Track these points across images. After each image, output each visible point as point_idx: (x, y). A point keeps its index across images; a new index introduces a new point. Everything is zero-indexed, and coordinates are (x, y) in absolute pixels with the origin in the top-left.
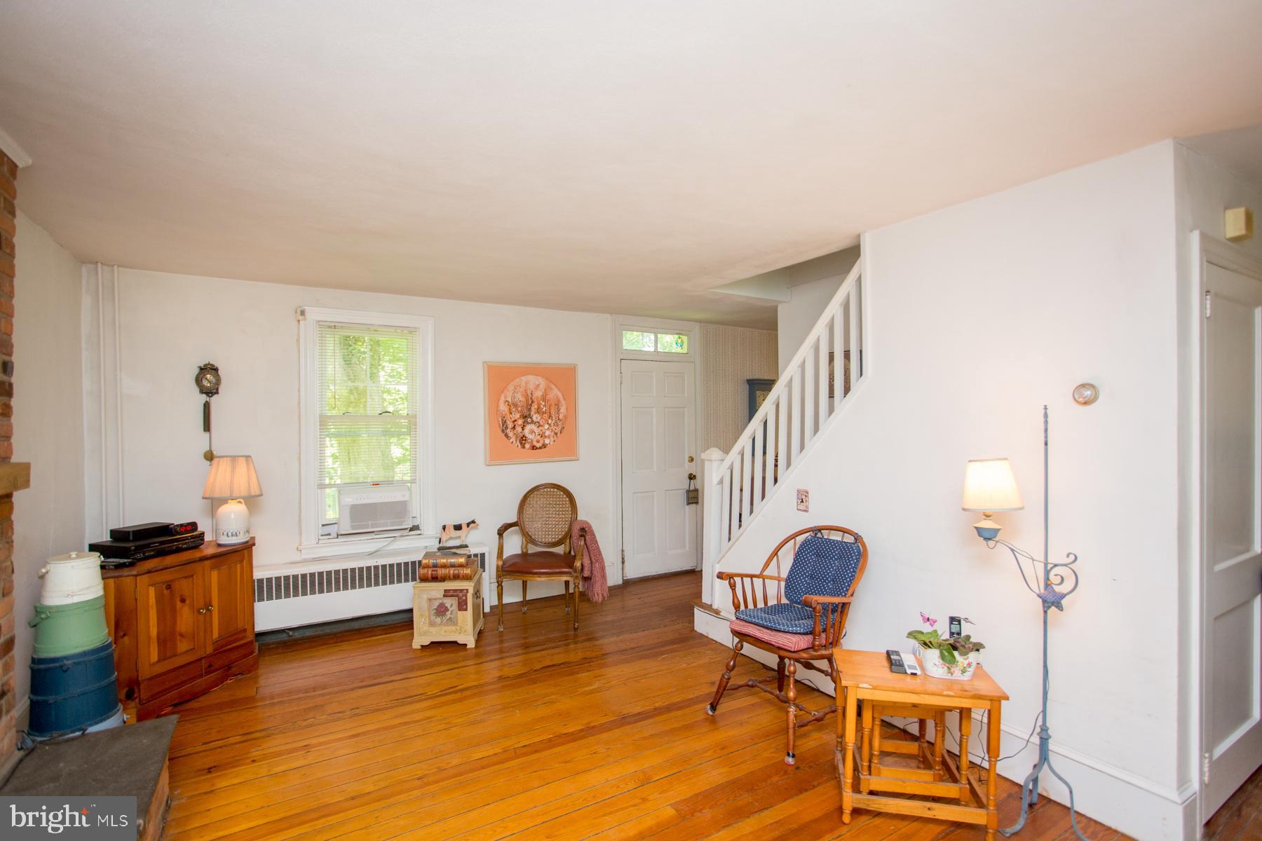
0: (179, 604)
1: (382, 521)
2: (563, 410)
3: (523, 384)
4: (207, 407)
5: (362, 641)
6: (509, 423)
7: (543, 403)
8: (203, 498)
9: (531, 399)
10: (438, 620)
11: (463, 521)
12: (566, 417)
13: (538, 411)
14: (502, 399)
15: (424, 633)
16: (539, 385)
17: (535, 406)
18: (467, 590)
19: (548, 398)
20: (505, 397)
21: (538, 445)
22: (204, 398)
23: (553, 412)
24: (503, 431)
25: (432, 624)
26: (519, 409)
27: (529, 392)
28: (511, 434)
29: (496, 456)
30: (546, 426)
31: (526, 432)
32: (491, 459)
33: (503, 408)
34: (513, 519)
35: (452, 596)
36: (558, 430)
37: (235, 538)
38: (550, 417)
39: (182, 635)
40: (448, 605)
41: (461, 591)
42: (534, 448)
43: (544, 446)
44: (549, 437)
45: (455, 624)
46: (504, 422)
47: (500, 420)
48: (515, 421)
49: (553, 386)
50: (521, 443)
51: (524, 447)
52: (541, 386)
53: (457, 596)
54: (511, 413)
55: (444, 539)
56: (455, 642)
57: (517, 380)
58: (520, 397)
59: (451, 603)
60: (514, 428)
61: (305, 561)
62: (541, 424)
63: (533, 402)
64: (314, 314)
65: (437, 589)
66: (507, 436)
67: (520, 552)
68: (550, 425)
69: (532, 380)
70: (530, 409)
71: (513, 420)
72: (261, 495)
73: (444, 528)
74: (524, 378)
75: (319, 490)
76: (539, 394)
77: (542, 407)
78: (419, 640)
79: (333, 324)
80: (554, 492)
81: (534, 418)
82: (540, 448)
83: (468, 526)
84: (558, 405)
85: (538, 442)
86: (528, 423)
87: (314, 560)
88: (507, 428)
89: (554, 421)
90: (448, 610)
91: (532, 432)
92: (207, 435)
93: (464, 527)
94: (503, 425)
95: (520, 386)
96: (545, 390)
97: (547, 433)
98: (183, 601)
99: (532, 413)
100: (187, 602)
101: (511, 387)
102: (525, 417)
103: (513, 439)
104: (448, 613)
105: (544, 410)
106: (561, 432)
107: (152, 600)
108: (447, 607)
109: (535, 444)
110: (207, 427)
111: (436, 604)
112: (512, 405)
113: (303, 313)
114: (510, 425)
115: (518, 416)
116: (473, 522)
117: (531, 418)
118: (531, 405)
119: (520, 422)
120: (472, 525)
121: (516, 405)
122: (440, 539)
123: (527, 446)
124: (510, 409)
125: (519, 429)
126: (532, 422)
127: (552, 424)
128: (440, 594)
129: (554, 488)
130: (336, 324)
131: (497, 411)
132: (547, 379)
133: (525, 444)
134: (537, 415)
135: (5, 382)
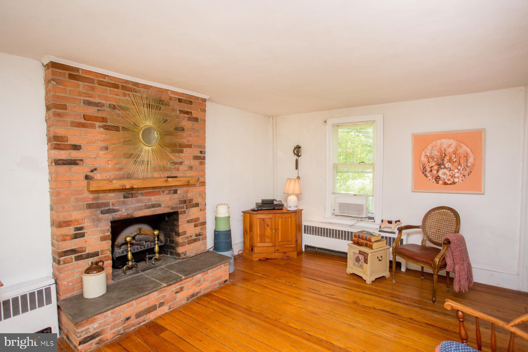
0: (266, 227)
1: (352, 212)
2: (471, 160)
3: (438, 144)
4: (297, 161)
6: (427, 168)
7: (454, 156)
9: (445, 153)
10: (356, 264)
11: (394, 219)
12: (473, 165)
13: (450, 161)
14: (423, 154)
15: (352, 268)
16: (450, 145)
17: (447, 158)
18: (368, 254)
19: (458, 152)
20: (426, 153)
21: (449, 182)
23: (462, 161)
24: (423, 173)
25: (354, 265)
26: (435, 160)
27: (443, 150)
28: (429, 175)
29: (417, 187)
30: (456, 171)
31: (440, 174)
32: (415, 189)
33: (424, 159)
34: (420, 223)
35: (362, 254)
36: (466, 173)
38: (459, 164)
39: (267, 237)
40: (360, 258)
41: (366, 253)
42: (445, 184)
43: (454, 183)
44: (458, 177)
45: (362, 268)
46: (424, 168)
47: (421, 166)
48: (432, 167)
49: (463, 145)
50: (436, 180)
51: (438, 183)
52: (453, 145)
53: (364, 255)
54: (429, 162)
55: (382, 226)
56: (362, 277)
57: (434, 142)
58: (436, 153)
59: (361, 257)
60: (431, 171)
61: (326, 223)
62: (452, 169)
63: (445, 155)
64: (330, 122)
65: (357, 249)
66: (426, 176)
68: (459, 170)
69: (445, 142)
70: (444, 160)
71: (430, 166)
73: (382, 221)
74: (439, 141)
75: (333, 195)
76: (451, 150)
77: (453, 158)
78: (349, 270)
79: (337, 125)
80: (448, 212)
81: (447, 165)
82: (451, 184)
83: (396, 223)
84: (466, 157)
85: (449, 180)
86: (442, 168)
87: (330, 223)
88: (426, 171)
89: (462, 168)
90: (360, 261)
91: (444, 174)
92: (297, 171)
93: (394, 222)
94: (423, 169)
95: (436, 146)
96: (456, 148)
97: (457, 175)
98: (268, 226)
99: (445, 162)
101: (430, 147)
102: (439, 165)
103: (430, 178)
104: (360, 262)
105: (454, 160)
106: (469, 175)
107: (258, 223)
108: (360, 259)
109: (446, 181)
110: (297, 168)
111: (356, 256)
112: (430, 158)
113: (325, 122)
114: (428, 169)
115: (434, 164)
116: (399, 221)
117: (444, 165)
118: (444, 157)
119: (436, 168)
120: (398, 223)
121: (433, 158)
122: (380, 226)
123: (440, 182)
124: (428, 160)
125: (435, 172)
126: (445, 168)
127: (461, 170)
128: (357, 252)
129: (448, 210)
130: (339, 124)
131: (419, 161)
132: (457, 140)
133: (439, 181)
134: (448, 164)
135: (201, 156)
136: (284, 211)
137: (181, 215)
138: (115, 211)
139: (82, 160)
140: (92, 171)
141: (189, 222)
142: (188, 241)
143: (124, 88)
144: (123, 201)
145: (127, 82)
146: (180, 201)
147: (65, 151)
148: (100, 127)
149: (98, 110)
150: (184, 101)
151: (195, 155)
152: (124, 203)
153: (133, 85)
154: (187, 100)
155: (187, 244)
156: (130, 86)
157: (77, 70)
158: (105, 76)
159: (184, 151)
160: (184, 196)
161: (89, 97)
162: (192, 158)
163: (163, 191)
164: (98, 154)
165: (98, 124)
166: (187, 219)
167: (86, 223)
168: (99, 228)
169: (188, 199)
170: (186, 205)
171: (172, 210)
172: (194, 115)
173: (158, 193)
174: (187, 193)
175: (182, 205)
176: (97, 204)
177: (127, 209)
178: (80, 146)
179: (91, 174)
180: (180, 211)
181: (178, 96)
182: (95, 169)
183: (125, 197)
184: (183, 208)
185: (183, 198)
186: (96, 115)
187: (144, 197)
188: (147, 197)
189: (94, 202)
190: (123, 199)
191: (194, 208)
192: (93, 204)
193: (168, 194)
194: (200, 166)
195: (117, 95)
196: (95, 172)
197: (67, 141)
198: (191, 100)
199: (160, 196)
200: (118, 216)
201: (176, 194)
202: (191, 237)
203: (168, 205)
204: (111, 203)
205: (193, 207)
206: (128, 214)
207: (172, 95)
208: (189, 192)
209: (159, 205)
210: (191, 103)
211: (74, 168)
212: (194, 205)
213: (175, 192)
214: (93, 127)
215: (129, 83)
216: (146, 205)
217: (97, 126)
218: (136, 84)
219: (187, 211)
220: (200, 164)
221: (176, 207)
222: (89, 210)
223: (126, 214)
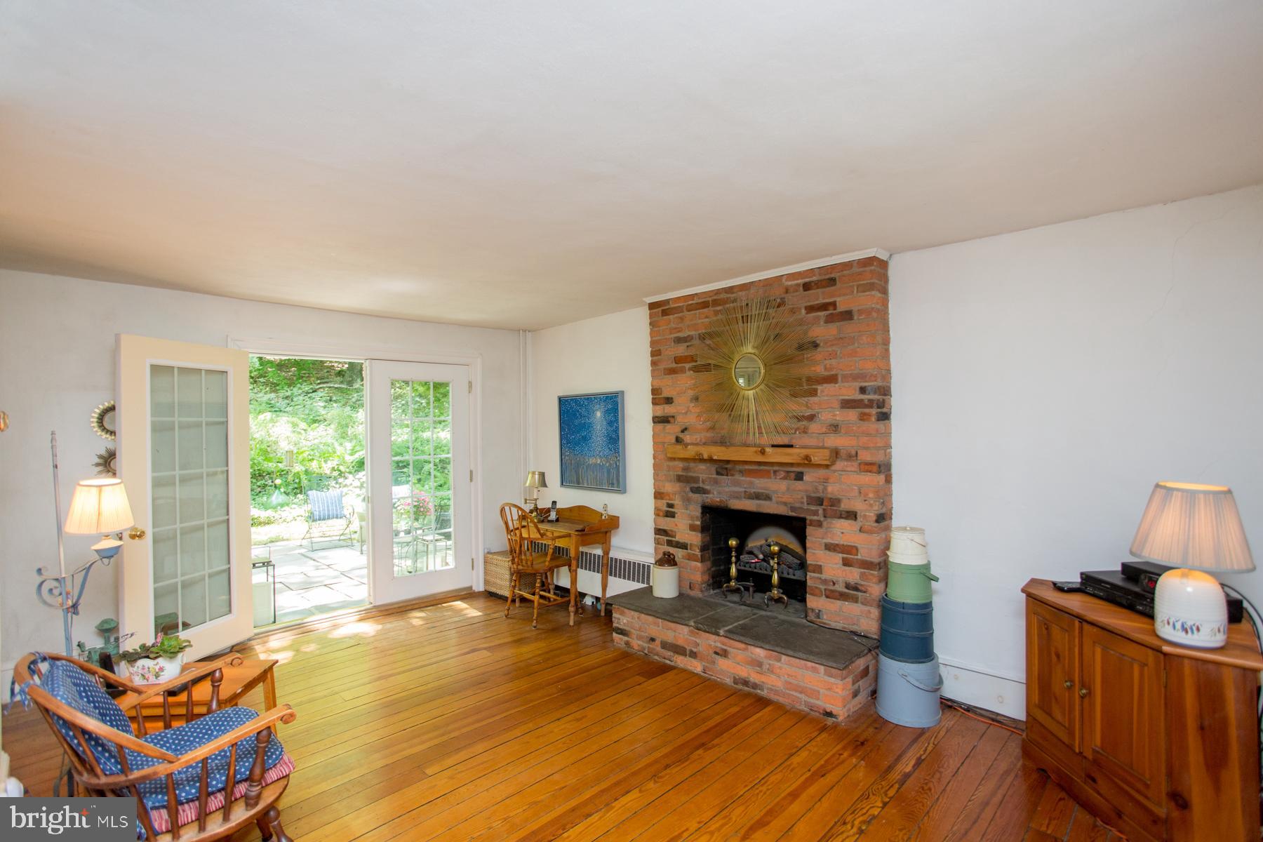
98: (1057, 656)
100: (1062, 661)
135: (862, 400)
137: (811, 527)
138: (705, 492)
139: (673, 417)
140: (683, 431)
141: (830, 547)
142: (825, 590)
143: (716, 303)
144: (714, 478)
145: (718, 292)
146: (809, 497)
147: (659, 406)
148: (690, 369)
149: (688, 346)
150: (816, 284)
151: (847, 398)
152: (716, 482)
153: (726, 293)
154: (821, 281)
155: (824, 596)
156: (723, 296)
157: (667, 302)
158: (692, 296)
159: (819, 391)
160: (816, 489)
161: (679, 332)
162: (837, 405)
163: (775, 472)
164: (688, 407)
165: (687, 366)
166: (825, 541)
167: (677, 502)
168: (688, 512)
169: (829, 496)
170: (824, 510)
171: (792, 511)
172: (841, 308)
173: (766, 474)
174: (825, 484)
175: (813, 508)
176: (686, 477)
177: (719, 493)
178: (672, 398)
179: (681, 435)
180: (809, 518)
181: (802, 279)
182: (686, 429)
183: (718, 473)
184: (816, 513)
185: (815, 493)
186: (686, 354)
187: (743, 478)
188: (748, 479)
189: (684, 474)
190: (715, 476)
191: (843, 520)
192: (682, 475)
193: (785, 478)
194: (861, 422)
195: (707, 317)
196: (686, 432)
197: (661, 394)
198: (832, 276)
199: (769, 480)
200: (709, 500)
201: (800, 482)
202: (834, 584)
203: (783, 500)
204: (701, 479)
205: (840, 517)
206: (721, 501)
207: (790, 283)
208: (830, 481)
209: (768, 498)
210: (832, 281)
211: (668, 426)
212: (843, 513)
213: (799, 477)
214: (683, 371)
215: (720, 293)
216: (745, 491)
217: (687, 369)
218: (730, 290)
219: (825, 524)
220: (861, 420)
221: (801, 508)
222: (678, 485)
223: (718, 500)
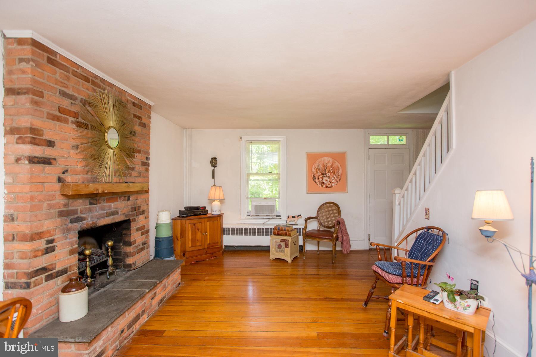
0: (197, 230)
1: (266, 212)
2: (340, 171)
3: (322, 161)
4: (213, 171)
5: (256, 254)
6: (316, 177)
7: (331, 169)
8: (208, 199)
9: (326, 167)
10: (279, 250)
11: (296, 214)
12: (342, 174)
13: (329, 172)
14: (314, 167)
15: (274, 254)
16: (329, 161)
17: (327, 170)
18: (289, 240)
19: (333, 166)
20: (315, 166)
21: (329, 186)
22: (213, 168)
23: (336, 172)
24: (314, 180)
25: (276, 251)
26: (321, 171)
27: (325, 164)
28: (317, 181)
29: (310, 190)
30: (333, 178)
31: (324, 180)
32: (309, 191)
33: (314, 171)
34: (315, 215)
35: (283, 242)
36: (338, 180)
37: (216, 213)
38: (334, 174)
39: (198, 240)
40: (282, 245)
41: (287, 240)
42: (327, 187)
43: (332, 186)
44: (334, 183)
45: (284, 252)
46: (314, 177)
47: (313, 175)
48: (319, 176)
49: (336, 161)
50: (321, 185)
51: (323, 187)
52: (330, 162)
53: (285, 242)
54: (317, 173)
55: (288, 221)
56: (284, 260)
57: (320, 159)
58: (321, 166)
59: (283, 244)
60: (318, 179)
61: (242, 224)
62: (330, 177)
63: (327, 168)
64: (245, 138)
65: (278, 239)
66: (315, 182)
67: (317, 229)
68: (334, 178)
69: (327, 159)
70: (325, 171)
71: (318, 175)
72: (224, 199)
73: (288, 217)
74: (323, 158)
75: (247, 200)
76: (329, 165)
77: (331, 170)
78: (272, 257)
79: (251, 141)
80: (332, 205)
81: (327, 175)
82: (330, 187)
83: (298, 217)
84: (338, 169)
85: (329, 185)
86: (325, 177)
87: (244, 224)
88: (315, 179)
89: (336, 176)
90: (282, 247)
91: (326, 180)
92: (213, 180)
93: (296, 217)
94: (314, 178)
95: (321, 162)
96: (332, 164)
97: (333, 181)
98: (198, 230)
99: (326, 173)
100: (200, 230)
101: (317, 162)
102: (323, 174)
103: (318, 183)
104: (282, 248)
105: (332, 171)
106: (339, 181)
107: (190, 228)
108: (281, 246)
109: (328, 185)
110: (213, 177)
111: (278, 244)
112: (318, 170)
113: (241, 138)
114: (317, 178)
115: (320, 174)
116: (300, 215)
117: (326, 175)
118: (326, 169)
119: (321, 176)
120: (299, 217)
121: (319, 170)
122: (287, 221)
123: (324, 186)
124: (317, 171)
125: (321, 179)
126: (326, 176)
127: (335, 178)
128: (279, 240)
129: (332, 204)
130: (252, 141)
131: (311, 172)
132: (333, 158)
133: (323, 185)
134: (328, 174)
135: (146, 163)
136: (208, 216)
137: (133, 223)
138: (82, 219)
139: (55, 159)
140: (64, 173)
141: (138, 230)
142: (137, 250)
143: (94, 83)
144: (89, 208)
145: (96, 77)
146: (132, 208)
147: (40, 147)
148: (72, 122)
149: (72, 103)
150: (137, 105)
151: (143, 161)
152: (90, 210)
153: (100, 81)
154: (139, 105)
155: (136, 254)
156: (98, 81)
157: (54, 53)
158: (79, 66)
159: (136, 156)
160: (134, 203)
161: (65, 87)
162: (140, 163)
163: (120, 197)
164: (69, 153)
165: (71, 119)
166: (137, 227)
167: (57, 235)
168: (68, 240)
169: (138, 206)
170: (136, 213)
171: (126, 217)
172: (143, 121)
173: (115, 200)
174: (137, 200)
175: (133, 213)
176: (67, 211)
177: (92, 218)
178: (54, 142)
179: (62, 176)
180: (131, 218)
181: (133, 99)
182: (67, 171)
183: (91, 204)
184: (133, 215)
185: (134, 205)
186: (69, 108)
187: (105, 204)
188: (108, 204)
189: (65, 209)
190: (89, 206)
191: (141, 215)
192: (63, 211)
193: (124, 200)
195: (87, 89)
196: (66, 174)
197: (42, 135)
198: (141, 105)
199: (118, 202)
200: (85, 225)
201: (129, 201)
202: (139, 246)
203: (123, 212)
204: (79, 211)
205: (141, 214)
206: (93, 223)
207: (129, 98)
208: (138, 198)
209: (117, 213)
210: (141, 108)
211: (48, 168)
212: (141, 212)
213: (129, 197)
214: (66, 121)
215: (97, 79)
216: (107, 212)
217: (70, 121)
218: (103, 81)
219: (136, 219)
220: (146, 171)
221: (129, 214)
222: (60, 219)
223: (91, 223)
